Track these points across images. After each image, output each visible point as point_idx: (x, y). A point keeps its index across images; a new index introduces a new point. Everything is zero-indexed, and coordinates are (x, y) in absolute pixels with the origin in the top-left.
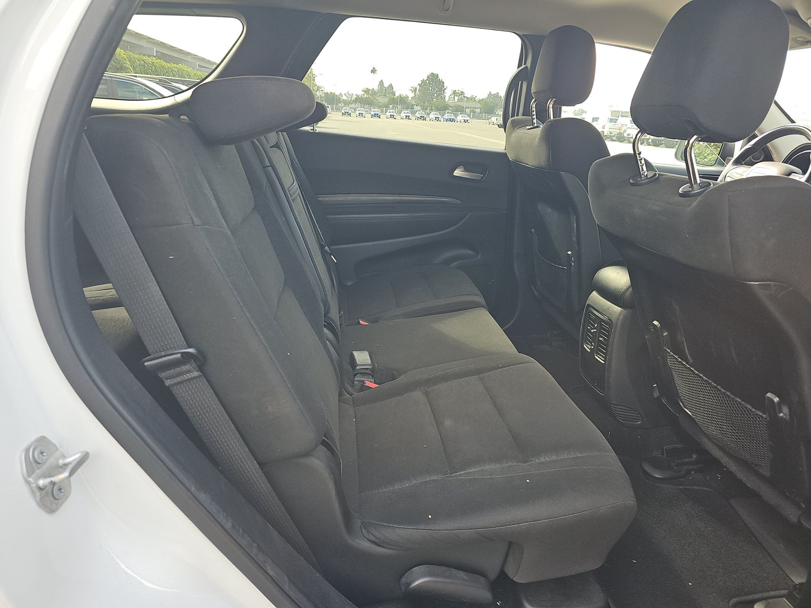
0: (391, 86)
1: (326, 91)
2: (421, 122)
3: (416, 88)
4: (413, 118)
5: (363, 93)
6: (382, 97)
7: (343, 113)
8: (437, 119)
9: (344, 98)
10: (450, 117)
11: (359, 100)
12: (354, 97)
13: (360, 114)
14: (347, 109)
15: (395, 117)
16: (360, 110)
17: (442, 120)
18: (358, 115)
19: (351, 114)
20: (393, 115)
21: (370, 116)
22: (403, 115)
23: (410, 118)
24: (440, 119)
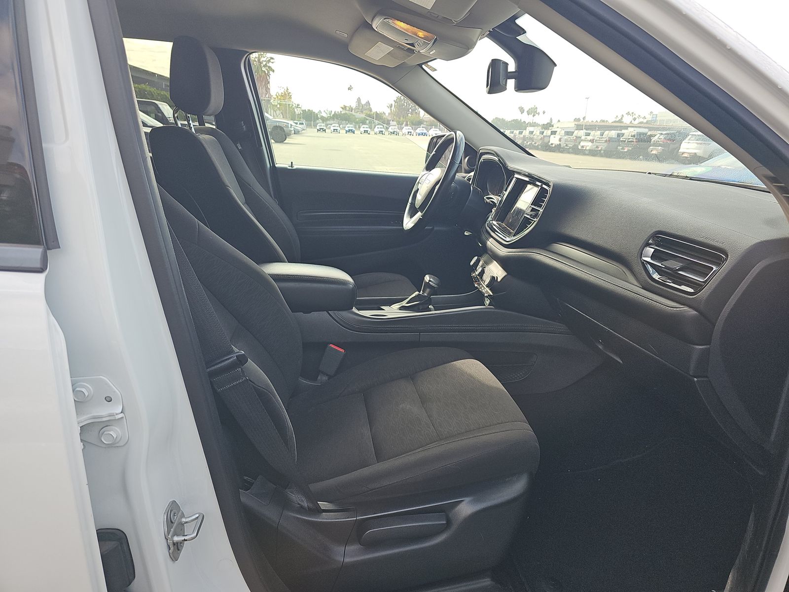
0: (368, 103)
1: (303, 108)
2: (393, 136)
3: (392, 104)
4: (387, 133)
5: (342, 110)
6: (360, 114)
7: (318, 130)
8: (410, 133)
9: (324, 115)
10: (422, 132)
11: (336, 117)
12: (333, 113)
13: (334, 130)
14: (323, 126)
15: (368, 132)
16: (335, 126)
17: (415, 134)
18: (333, 131)
19: (326, 130)
20: (367, 131)
21: (345, 132)
22: (376, 130)
23: (383, 133)
24: (412, 133)
